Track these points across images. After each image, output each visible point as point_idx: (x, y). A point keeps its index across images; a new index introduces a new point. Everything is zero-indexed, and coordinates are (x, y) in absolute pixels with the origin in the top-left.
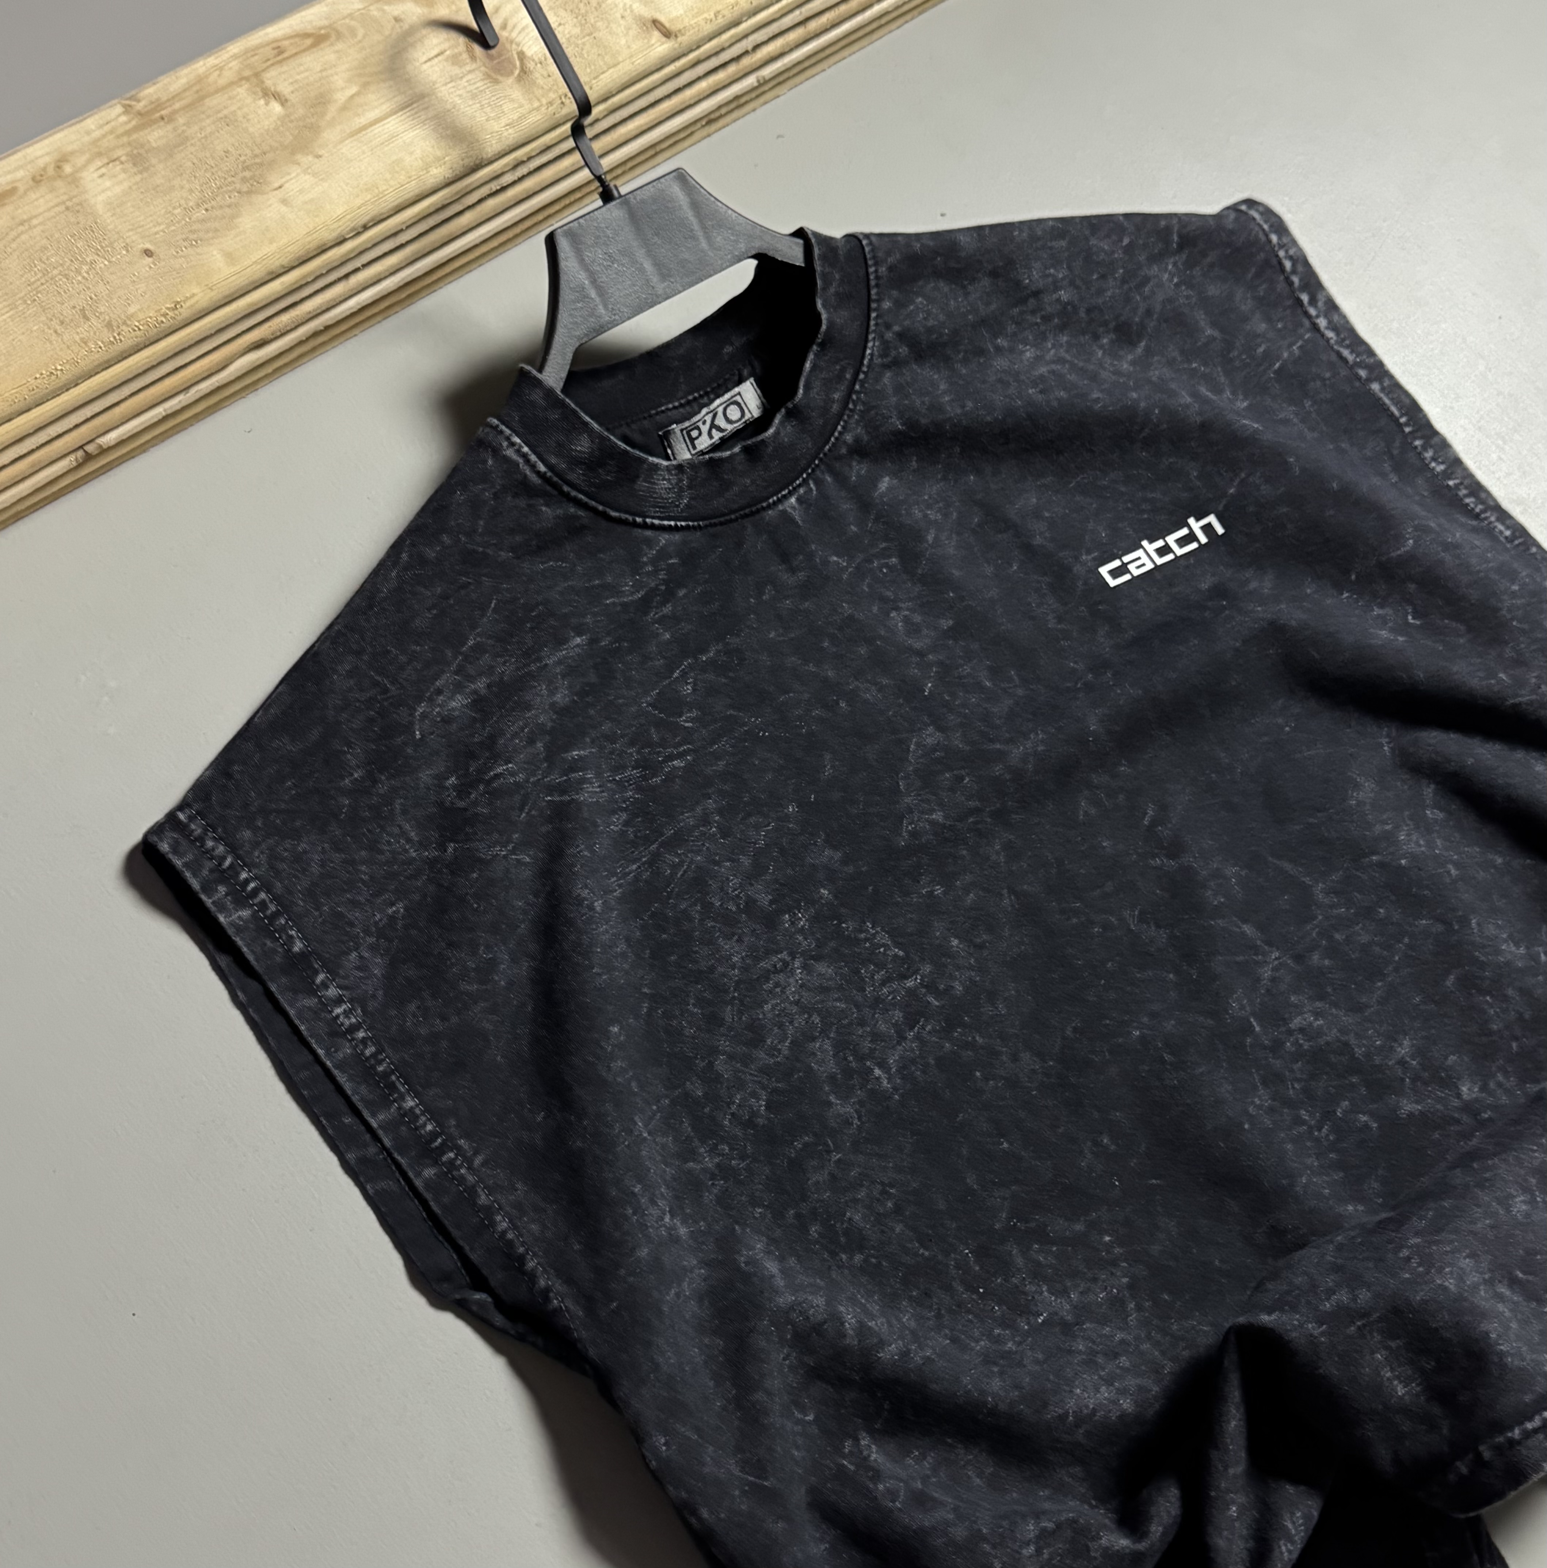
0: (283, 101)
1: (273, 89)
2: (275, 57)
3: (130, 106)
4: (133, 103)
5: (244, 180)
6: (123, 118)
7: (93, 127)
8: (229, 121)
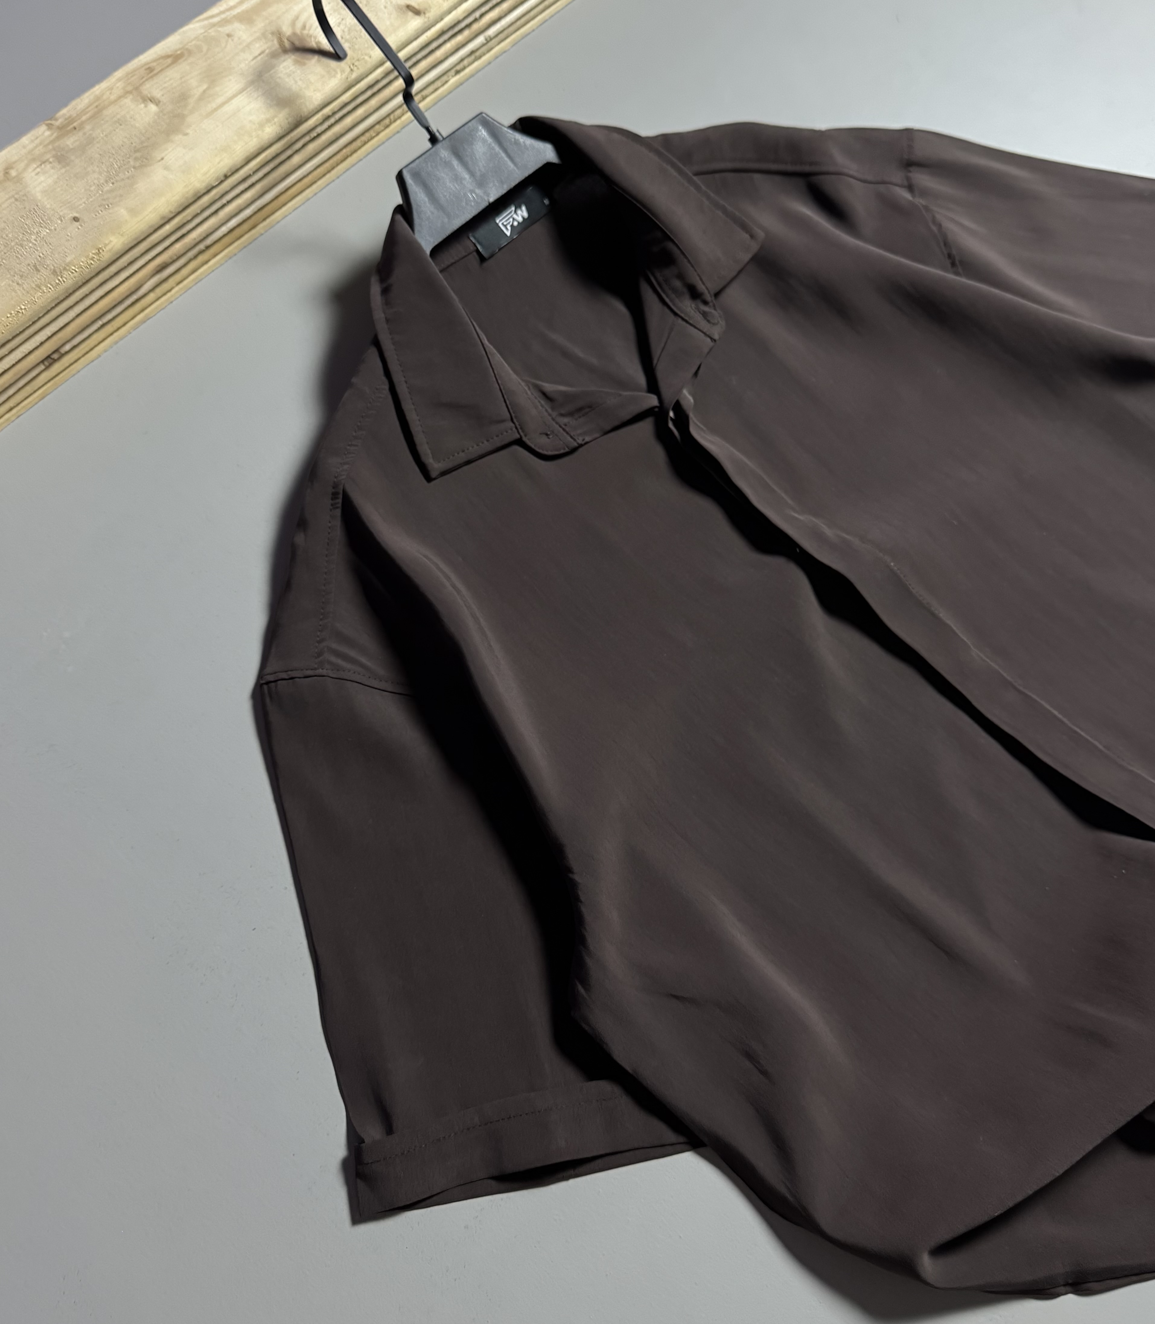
0: (156, 102)
1: (149, 95)
2: (148, 74)
3: (51, 124)
4: (53, 122)
5: (136, 159)
6: (47, 133)
7: (27, 142)
8: (120, 122)
